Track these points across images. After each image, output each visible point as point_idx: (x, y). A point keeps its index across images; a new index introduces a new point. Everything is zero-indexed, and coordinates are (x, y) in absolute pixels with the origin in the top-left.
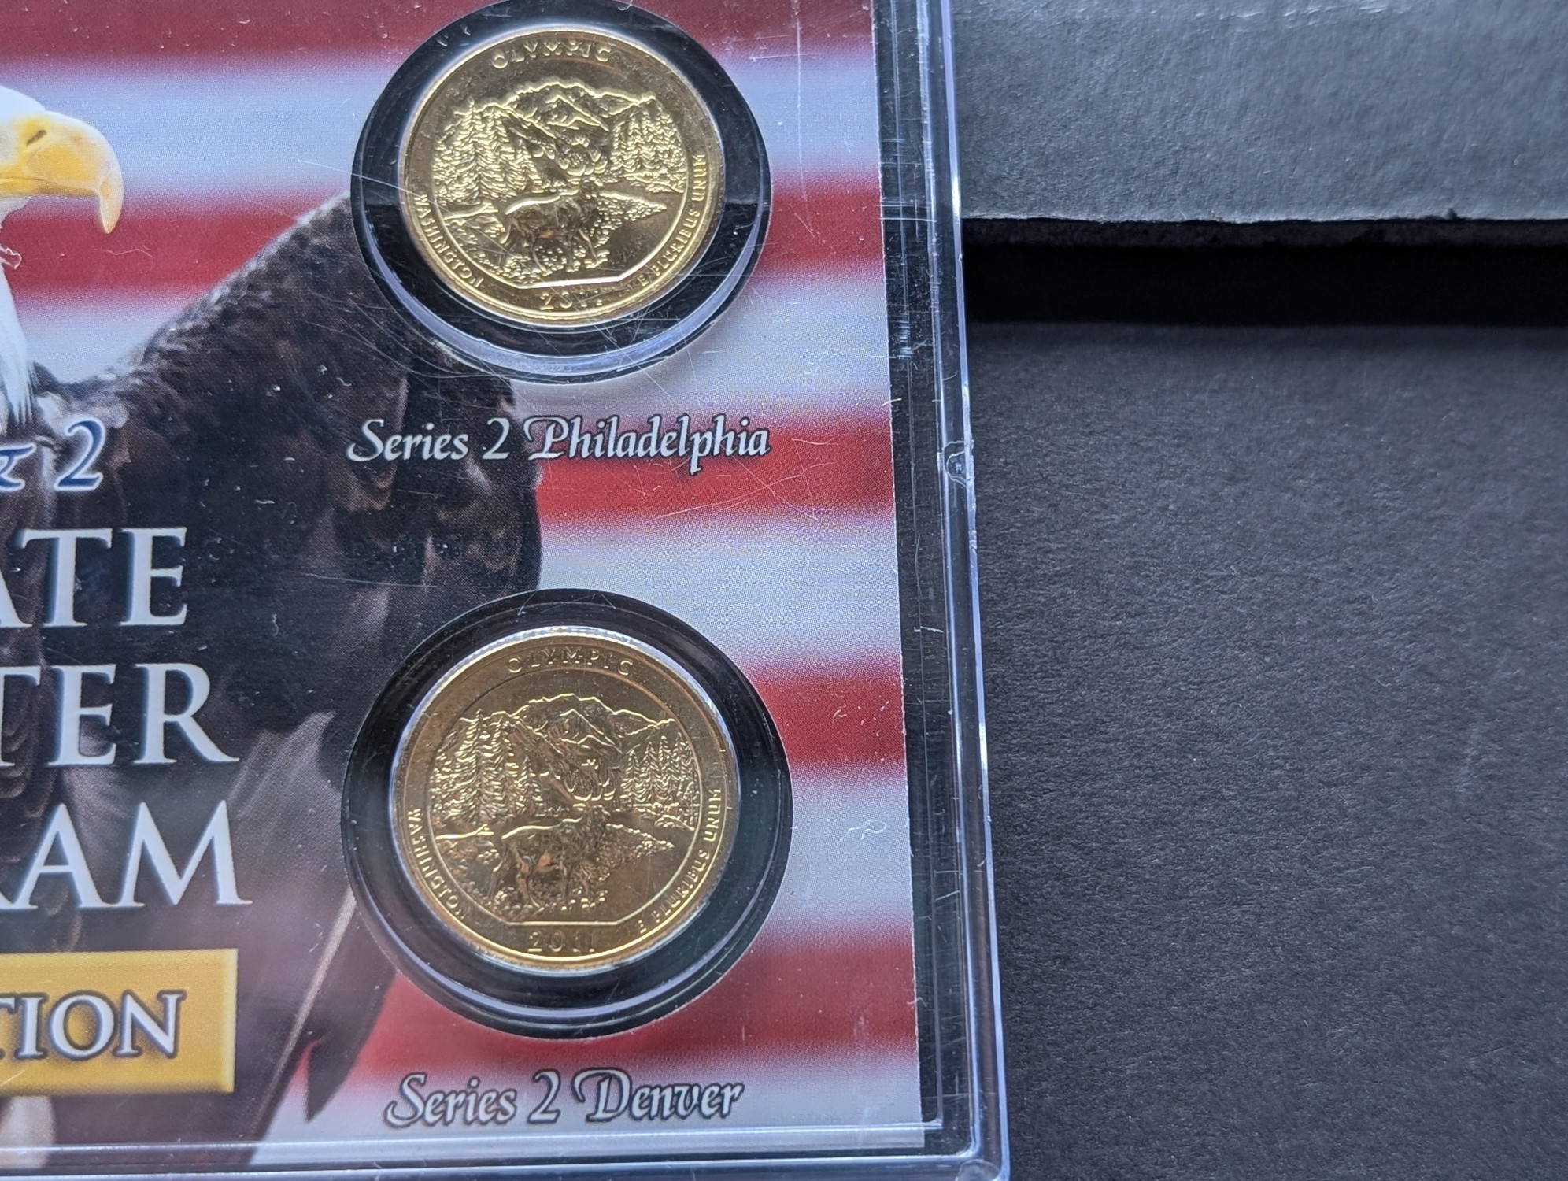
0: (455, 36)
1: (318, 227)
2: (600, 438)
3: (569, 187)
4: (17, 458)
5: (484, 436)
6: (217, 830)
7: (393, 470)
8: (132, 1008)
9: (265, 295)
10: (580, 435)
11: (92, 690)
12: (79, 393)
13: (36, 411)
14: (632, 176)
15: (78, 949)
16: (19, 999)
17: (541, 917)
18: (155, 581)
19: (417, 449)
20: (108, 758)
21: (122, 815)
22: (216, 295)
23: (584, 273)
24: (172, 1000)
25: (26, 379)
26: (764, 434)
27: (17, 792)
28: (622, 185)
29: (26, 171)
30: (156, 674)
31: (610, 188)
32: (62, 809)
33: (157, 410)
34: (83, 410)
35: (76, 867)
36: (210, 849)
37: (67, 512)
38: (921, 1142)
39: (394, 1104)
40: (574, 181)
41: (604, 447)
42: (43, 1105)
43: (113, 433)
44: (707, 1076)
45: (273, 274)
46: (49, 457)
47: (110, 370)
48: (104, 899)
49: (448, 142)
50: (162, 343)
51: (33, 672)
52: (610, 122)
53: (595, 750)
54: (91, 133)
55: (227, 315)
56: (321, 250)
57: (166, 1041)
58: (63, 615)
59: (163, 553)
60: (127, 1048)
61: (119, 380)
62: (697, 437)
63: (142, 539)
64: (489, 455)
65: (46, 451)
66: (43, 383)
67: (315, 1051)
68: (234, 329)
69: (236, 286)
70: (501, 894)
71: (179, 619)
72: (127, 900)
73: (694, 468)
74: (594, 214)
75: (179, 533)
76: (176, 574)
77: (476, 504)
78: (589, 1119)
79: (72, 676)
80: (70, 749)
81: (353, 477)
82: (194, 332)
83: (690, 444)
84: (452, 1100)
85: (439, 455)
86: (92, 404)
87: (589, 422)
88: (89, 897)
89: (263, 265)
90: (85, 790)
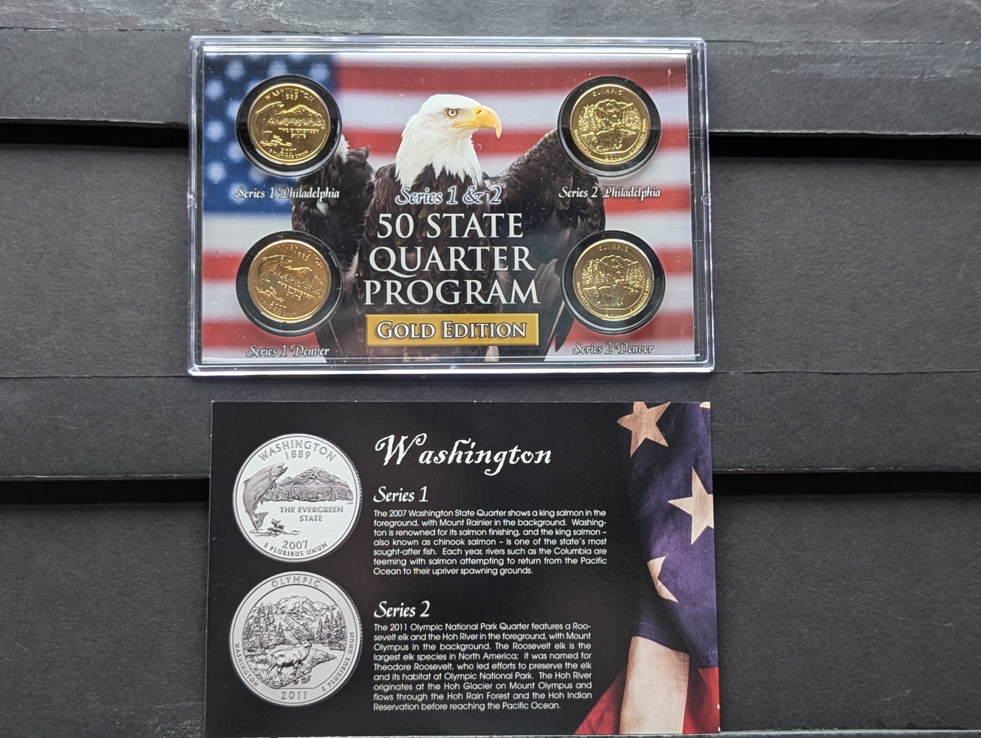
0: (584, 87)
1: (550, 137)
2: (619, 192)
3: (612, 128)
4: (480, 196)
5: (591, 192)
6: (532, 286)
7: (570, 200)
8: (515, 326)
9: (538, 155)
10: (615, 191)
11: (502, 253)
12: (494, 180)
13: (484, 184)
14: (628, 125)
15: (502, 313)
16: (489, 324)
17: (608, 307)
18: (515, 227)
19: (575, 194)
20: (506, 269)
21: (510, 282)
22: (526, 155)
23: (615, 150)
24: (524, 325)
25: (481, 176)
26: (659, 191)
27: (486, 277)
28: (625, 128)
29: (477, 121)
30: (516, 249)
31: (622, 128)
32: (496, 281)
33: (513, 184)
34: (495, 184)
35: (500, 294)
36: (531, 290)
37: (494, 209)
38: (695, 359)
39: (575, 349)
40: (613, 126)
41: (620, 195)
42: (496, 348)
43: (503, 190)
44: (646, 344)
45: (539, 149)
46: (488, 196)
47: (501, 174)
48: (507, 301)
49: (582, 116)
50: (513, 167)
51: (488, 248)
52: (622, 111)
53: (620, 269)
54: (493, 111)
55: (529, 160)
56: (551, 143)
57: (523, 334)
58: (494, 234)
59: (516, 220)
60: (514, 335)
61: (504, 176)
62: (643, 192)
63: (512, 216)
64: (593, 196)
65: (487, 194)
66: (485, 177)
67: (557, 337)
68: (531, 164)
69: (530, 152)
70: (599, 302)
71: (521, 236)
72: (512, 302)
73: (642, 200)
74: (619, 135)
75: (520, 215)
76: (520, 225)
77: (590, 208)
78: (619, 353)
79: (497, 249)
80: (497, 267)
81: (560, 201)
82: (521, 164)
83: (641, 194)
84: (588, 348)
85: (581, 196)
86: (497, 182)
87: (617, 188)
88: (504, 301)
89: (537, 147)
90: (502, 277)
